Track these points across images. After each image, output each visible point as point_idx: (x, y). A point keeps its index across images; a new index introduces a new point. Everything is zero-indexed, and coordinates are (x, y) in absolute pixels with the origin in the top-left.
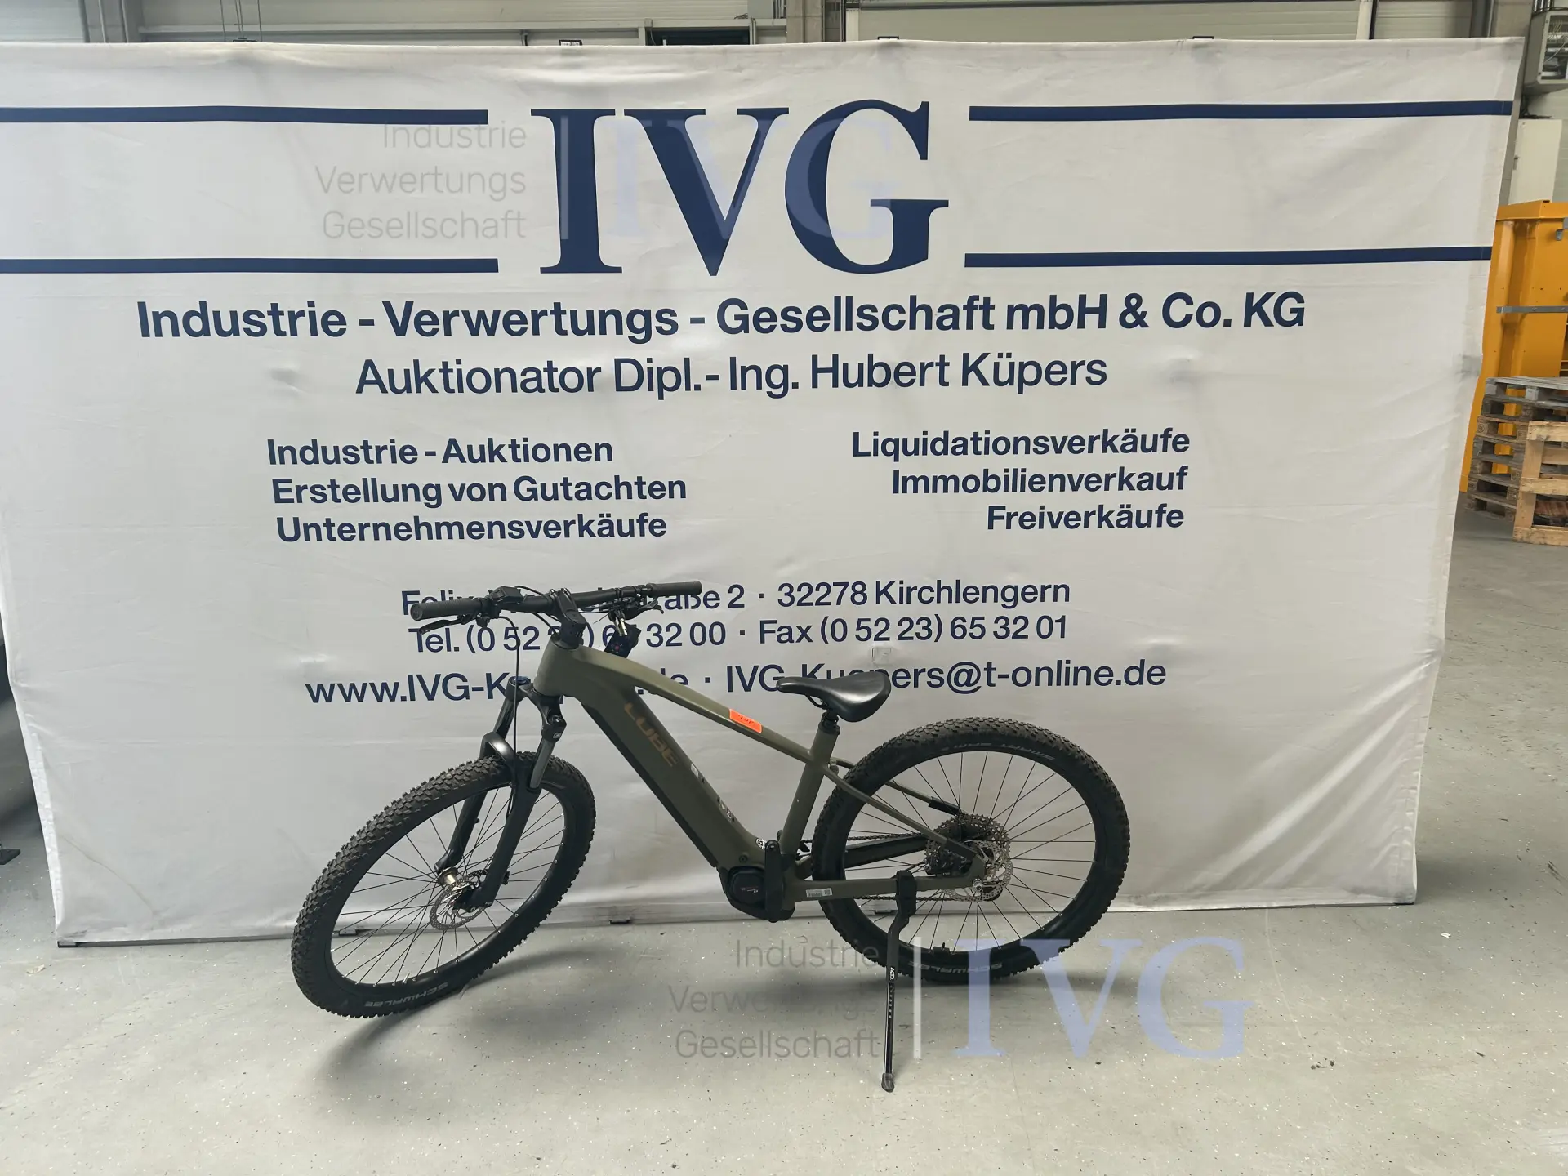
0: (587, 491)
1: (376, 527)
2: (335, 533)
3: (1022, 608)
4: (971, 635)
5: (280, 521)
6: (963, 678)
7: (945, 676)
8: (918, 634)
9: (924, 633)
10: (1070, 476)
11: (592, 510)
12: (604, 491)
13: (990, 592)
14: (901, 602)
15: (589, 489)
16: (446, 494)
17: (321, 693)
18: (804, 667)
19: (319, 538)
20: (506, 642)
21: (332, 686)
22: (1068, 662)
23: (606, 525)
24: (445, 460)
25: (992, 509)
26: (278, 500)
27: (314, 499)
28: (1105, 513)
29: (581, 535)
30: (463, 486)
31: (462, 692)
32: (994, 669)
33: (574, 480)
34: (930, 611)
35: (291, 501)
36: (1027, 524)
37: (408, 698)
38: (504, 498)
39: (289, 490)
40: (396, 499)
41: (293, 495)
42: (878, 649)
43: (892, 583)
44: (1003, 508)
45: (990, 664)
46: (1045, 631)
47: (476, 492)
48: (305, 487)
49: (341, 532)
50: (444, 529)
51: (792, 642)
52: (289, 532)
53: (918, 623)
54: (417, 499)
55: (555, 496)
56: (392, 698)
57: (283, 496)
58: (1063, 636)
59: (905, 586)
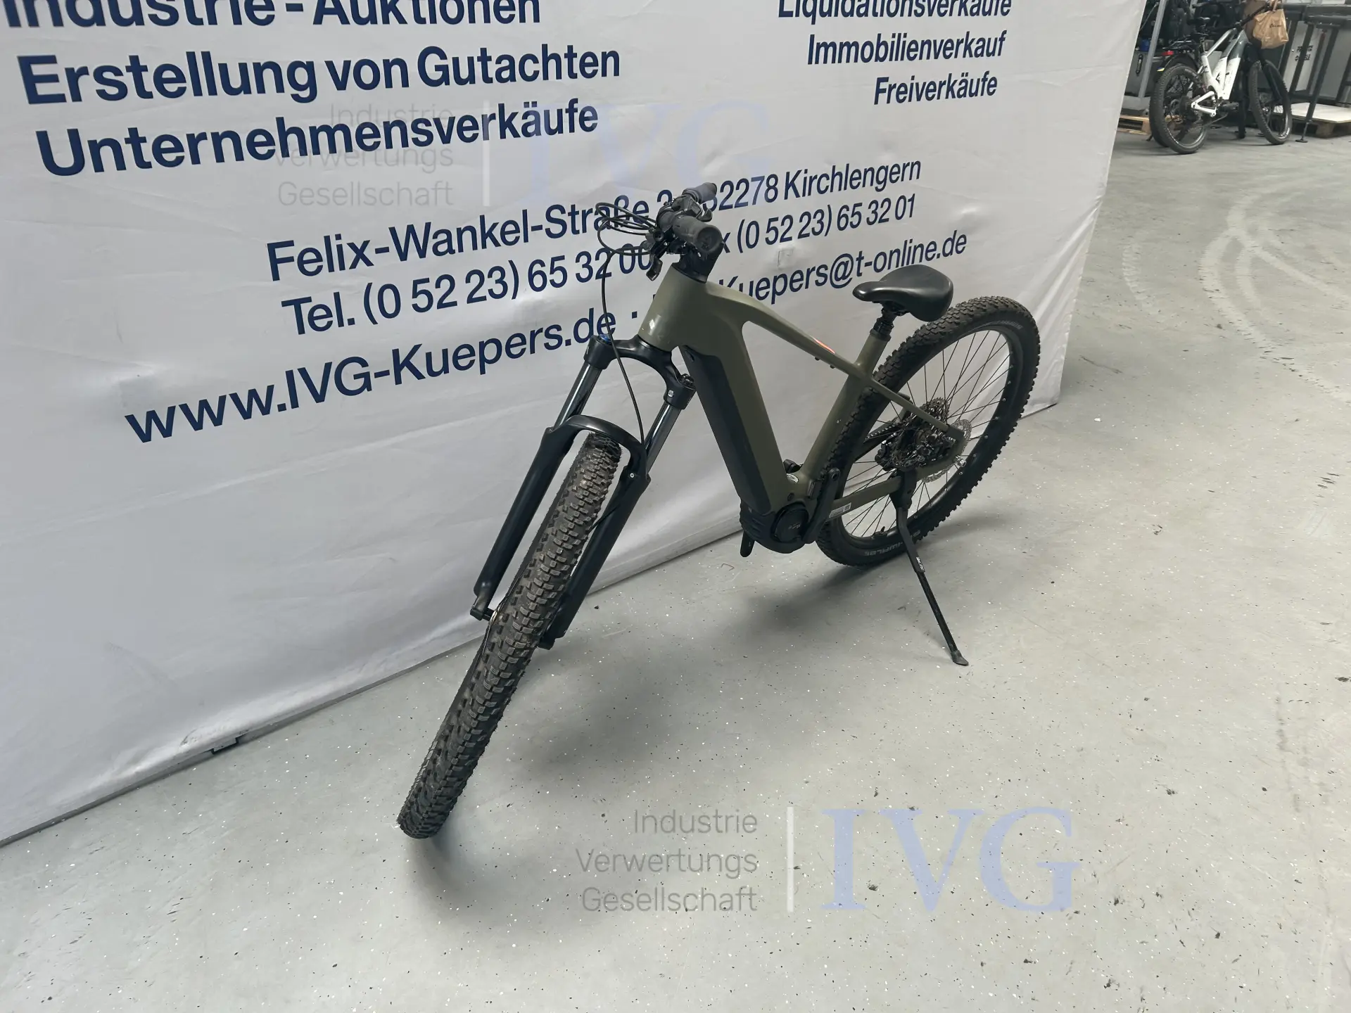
0: (512, 69)
1: (217, 139)
2: (148, 155)
3: (888, 190)
4: (851, 224)
5: (43, 138)
6: (841, 271)
7: (828, 272)
8: (813, 230)
9: (818, 228)
11: (515, 96)
12: (530, 68)
13: (869, 175)
14: (804, 195)
15: (511, 67)
16: (324, 80)
17: (154, 425)
19: (121, 165)
20: (415, 301)
21: (171, 411)
22: (911, 242)
23: (531, 118)
24: (318, 20)
25: (878, 81)
26: (34, 98)
27: (102, 94)
28: (951, 83)
29: (503, 136)
30: (347, 64)
31: (361, 381)
32: (863, 258)
33: (494, 54)
34: (824, 202)
35: (60, 98)
36: (902, 97)
37: (289, 405)
38: (405, 83)
39: (54, 78)
40: (246, 88)
41: (63, 87)
42: (783, 251)
43: (798, 173)
44: (887, 80)
45: (860, 253)
46: (900, 211)
47: (367, 75)
48: (84, 71)
49: (158, 152)
50: (323, 137)
52: (64, 157)
53: (814, 216)
54: (280, 89)
55: (471, 79)
56: (265, 410)
57: (43, 89)
58: (911, 215)
59: (808, 176)
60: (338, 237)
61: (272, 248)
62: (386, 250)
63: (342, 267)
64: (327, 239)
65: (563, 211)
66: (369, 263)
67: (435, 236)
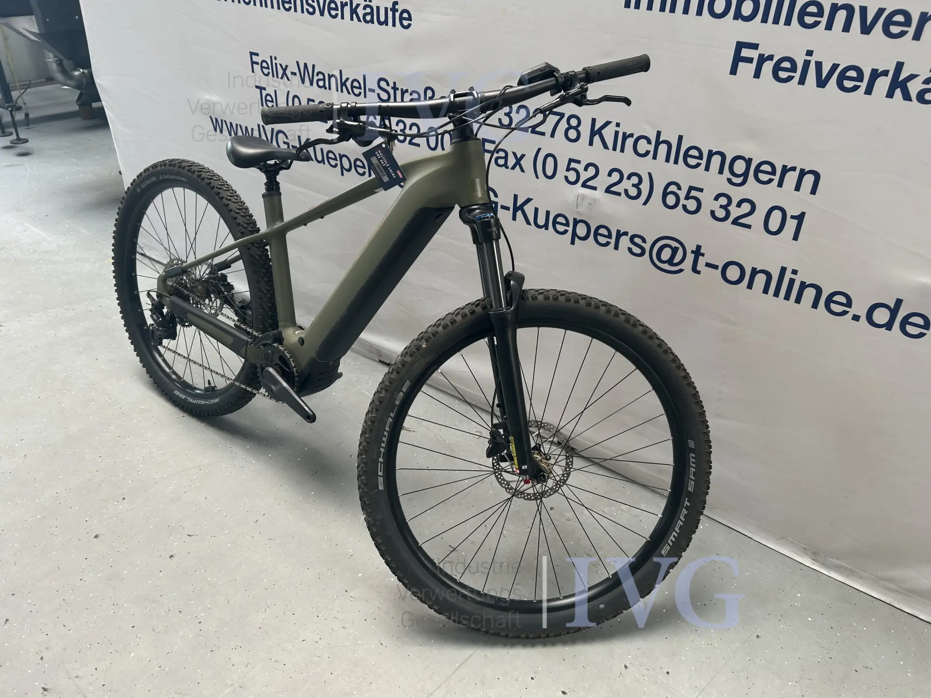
3: (751, 190)
4: (684, 207)
6: (666, 254)
7: (647, 247)
8: (626, 191)
9: (633, 192)
10: (864, 10)
13: (716, 160)
14: (614, 149)
17: (217, 125)
18: (516, 197)
21: (222, 122)
22: (795, 272)
23: (368, 10)
25: (740, 46)
28: (902, 77)
29: (352, 19)
32: (703, 255)
34: (644, 166)
36: (783, 75)
42: (583, 197)
43: (608, 123)
44: (755, 46)
45: (699, 247)
46: (774, 225)
51: (507, 167)
53: (629, 178)
58: (796, 238)
59: (621, 130)
60: (276, 58)
61: (252, 54)
62: (295, 74)
63: (277, 77)
64: (271, 58)
65: (388, 85)
66: (288, 79)
67: (317, 74)
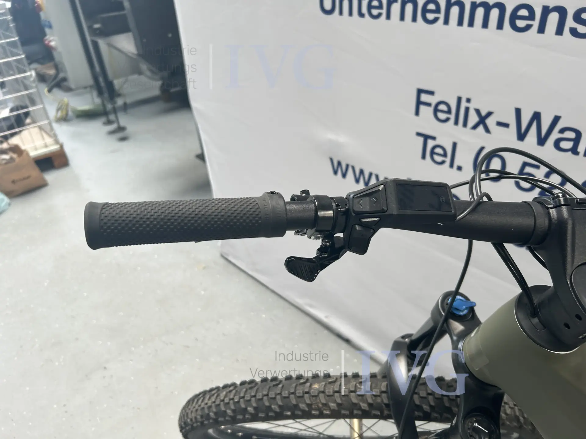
17: (339, 168)
21: (348, 166)
50: (480, 12)
60: (468, 100)
61: (420, 92)
62: (506, 125)
63: (465, 125)
64: (459, 99)
66: (487, 130)
67: (562, 131)
